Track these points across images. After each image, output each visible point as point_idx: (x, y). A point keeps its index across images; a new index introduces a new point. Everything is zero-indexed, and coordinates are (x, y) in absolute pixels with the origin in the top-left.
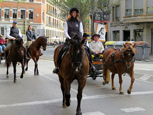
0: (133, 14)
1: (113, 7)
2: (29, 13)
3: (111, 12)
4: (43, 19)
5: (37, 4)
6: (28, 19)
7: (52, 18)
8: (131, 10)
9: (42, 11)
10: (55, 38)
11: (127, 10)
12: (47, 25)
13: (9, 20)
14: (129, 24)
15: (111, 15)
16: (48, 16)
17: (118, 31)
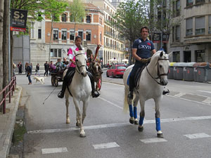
0: (194, 34)
1: (173, 28)
2: (86, 34)
3: (171, 32)
4: (101, 41)
5: (94, 25)
6: (85, 40)
7: (110, 39)
8: (191, 30)
9: (100, 33)
10: (113, 60)
11: (188, 30)
12: (105, 47)
13: (66, 42)
14: (190, 44)
15: (171, 35)
16: (106, 37)
17: (178, 52)
